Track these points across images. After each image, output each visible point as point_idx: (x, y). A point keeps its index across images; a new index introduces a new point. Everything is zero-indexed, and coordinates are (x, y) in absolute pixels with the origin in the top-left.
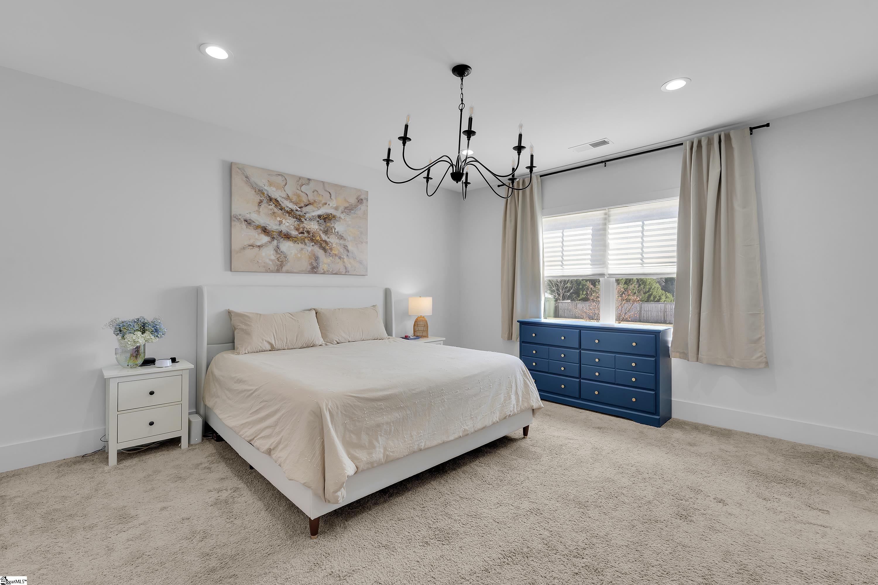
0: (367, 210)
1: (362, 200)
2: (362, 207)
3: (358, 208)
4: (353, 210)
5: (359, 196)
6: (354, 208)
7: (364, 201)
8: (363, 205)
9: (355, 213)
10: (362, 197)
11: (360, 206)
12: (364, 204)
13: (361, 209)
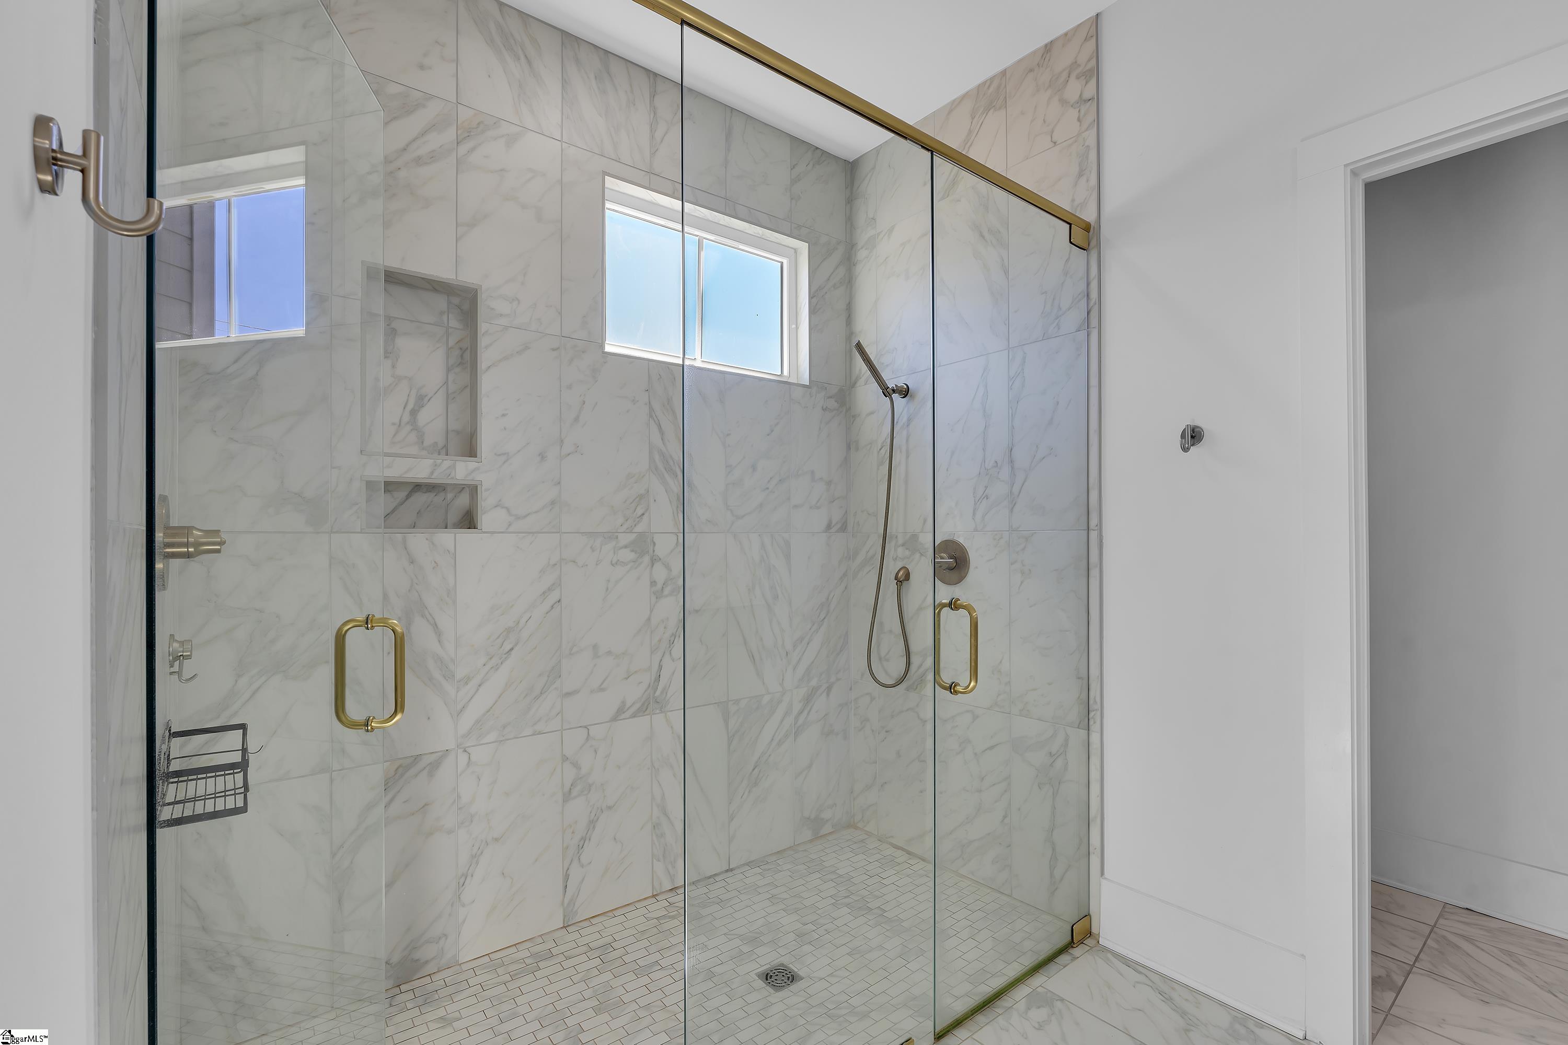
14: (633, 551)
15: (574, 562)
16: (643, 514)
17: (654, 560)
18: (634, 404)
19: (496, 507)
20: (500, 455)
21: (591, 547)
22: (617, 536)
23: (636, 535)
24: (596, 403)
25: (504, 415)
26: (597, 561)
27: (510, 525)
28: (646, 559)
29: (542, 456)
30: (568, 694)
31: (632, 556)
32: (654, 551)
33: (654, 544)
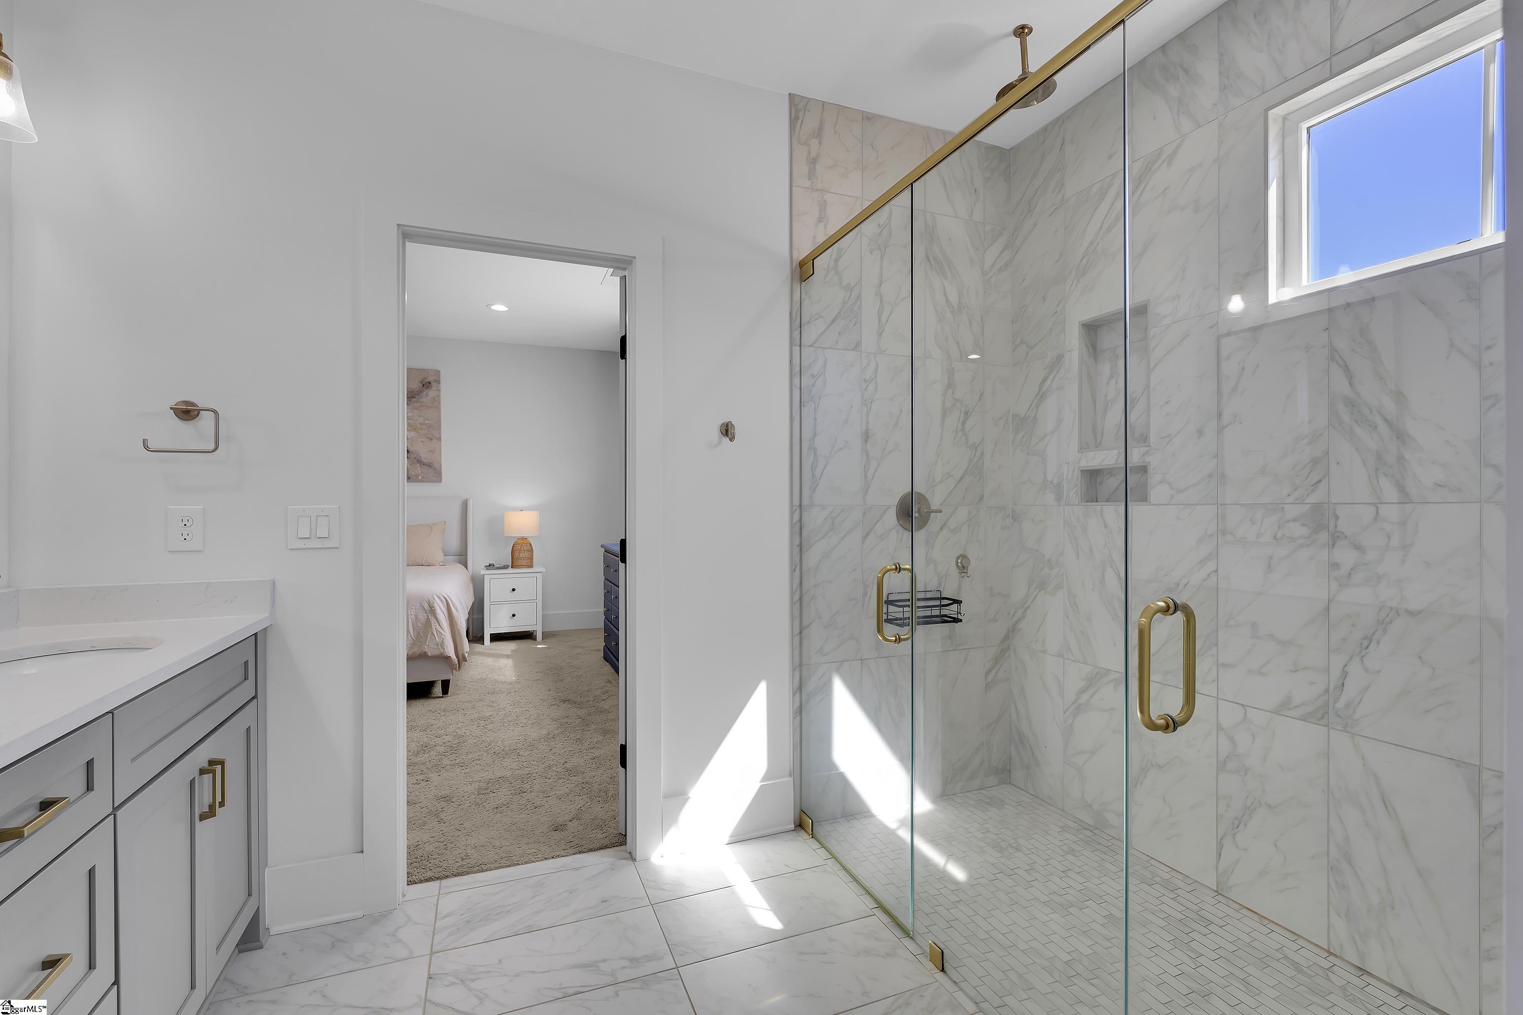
0: (439, 396)
1: (430, 383)
2: (431, 393)
3: (422, 394)
4: (415, 398)
5: (424, 378)
6: (415, 395)
7: (434, 384)
8: (432, 389)
9: (417, 402)
10: (430, 379)
11: (426, 391)
12: (434, 388)
13: (428, 395)
14: (1304, 525)
15: (1232, 534)
16: (1319, 481)
17: (1335, 538)
18: (1307, 352)
19: (1161, 482)
20: (1163, 438)
21: (1251, 519)
22: (1283, 508)
23: (1309, 505)
24: (1258, 366)
25: (1167, 403)
26: (1258, 535)
27: (1172, 498)
28: (1323, 536)
29: (1200, 433)
30: (1225, 665)
31: (1304, 531)
32: (1336, 527)
33: (1337, 518)
